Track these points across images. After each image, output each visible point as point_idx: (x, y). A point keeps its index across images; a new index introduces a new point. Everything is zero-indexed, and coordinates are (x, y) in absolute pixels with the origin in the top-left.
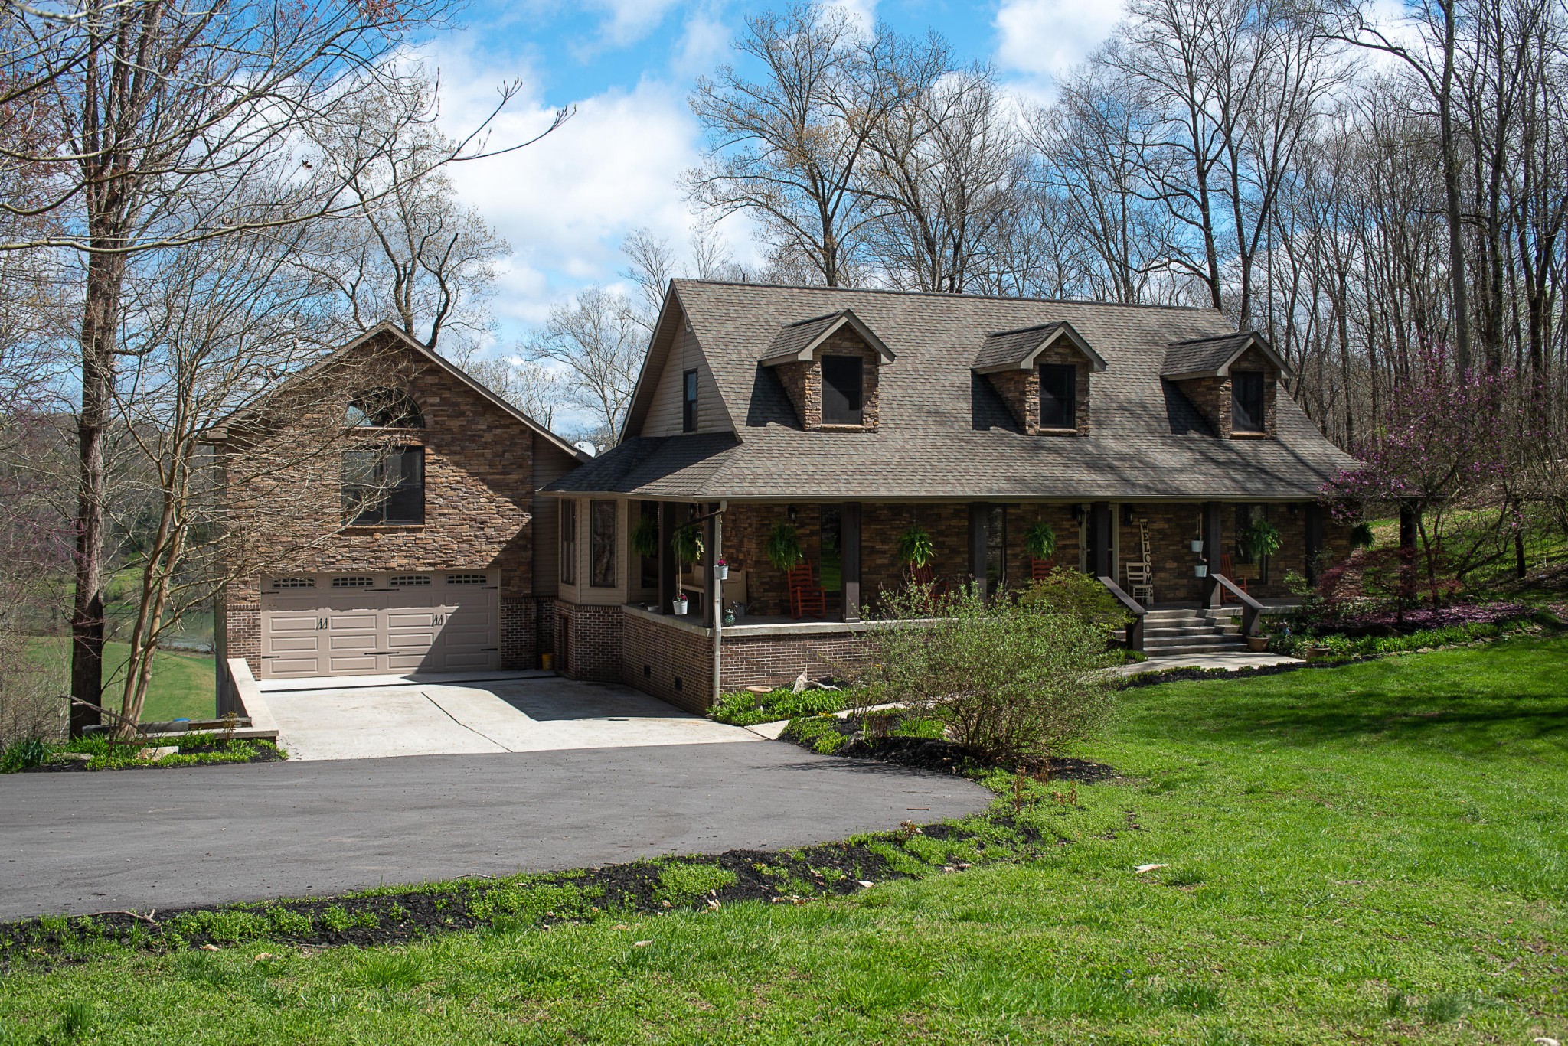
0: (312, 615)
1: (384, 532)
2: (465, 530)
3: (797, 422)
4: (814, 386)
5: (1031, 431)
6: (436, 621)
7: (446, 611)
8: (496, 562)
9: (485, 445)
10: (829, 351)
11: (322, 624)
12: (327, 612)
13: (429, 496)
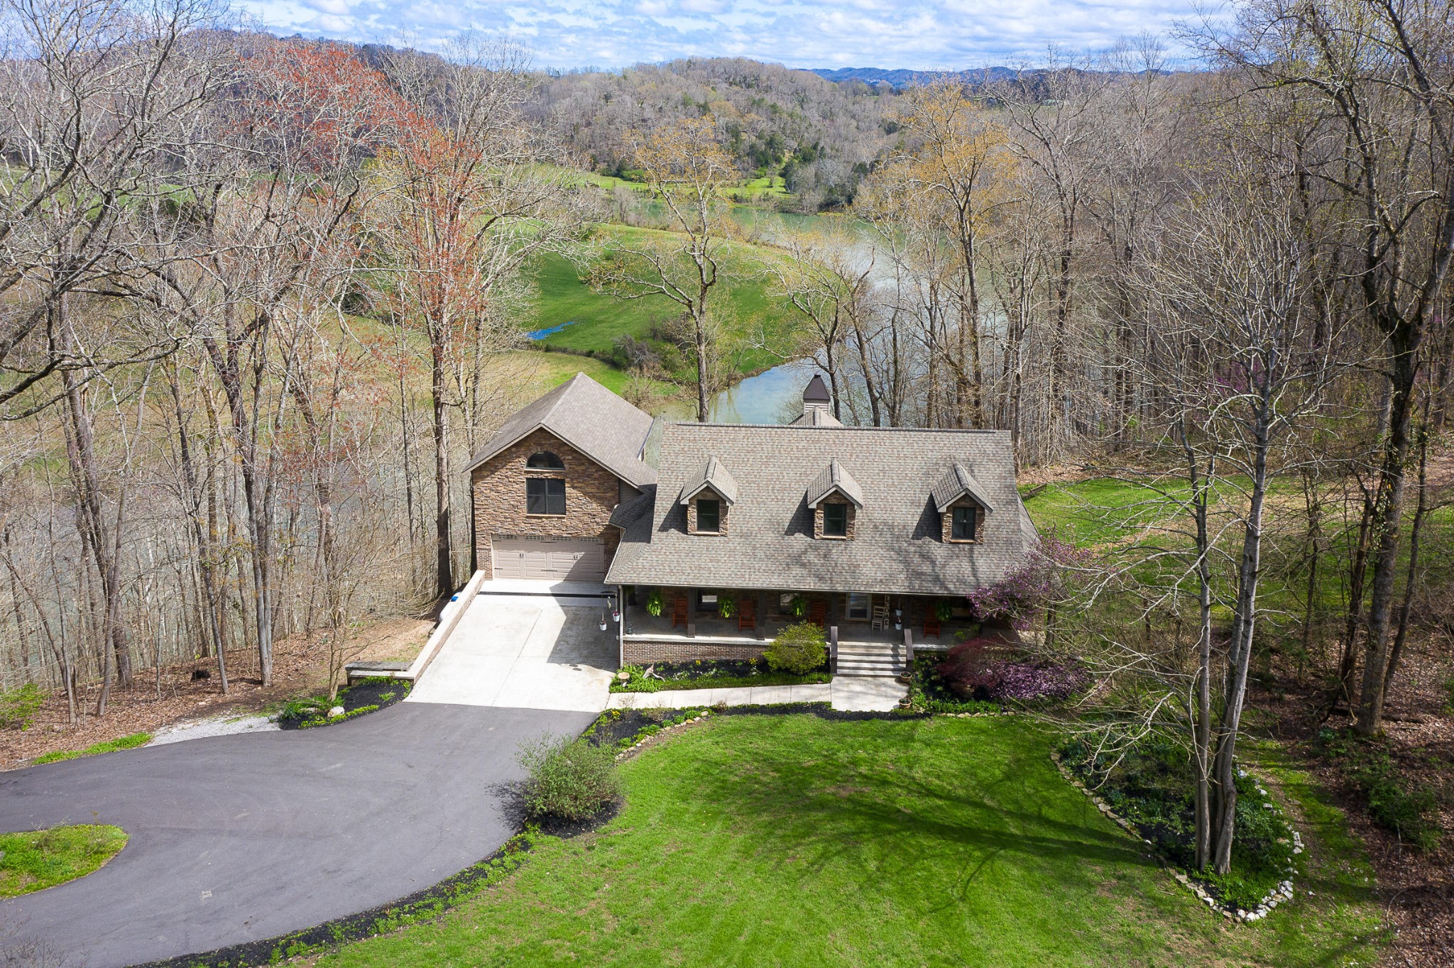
0: (516, 553)
1: (547, 518)
2: (586, 518)
3: (685, 531)
4: (693, 515)
5: (816, 537)
6: (575, 558)
7: (580, 555)
8: (602, 533)
9: (595, 479)
10: (701, 498)
11: (521, 556)
12: (522, 552)
13: (567, 502)
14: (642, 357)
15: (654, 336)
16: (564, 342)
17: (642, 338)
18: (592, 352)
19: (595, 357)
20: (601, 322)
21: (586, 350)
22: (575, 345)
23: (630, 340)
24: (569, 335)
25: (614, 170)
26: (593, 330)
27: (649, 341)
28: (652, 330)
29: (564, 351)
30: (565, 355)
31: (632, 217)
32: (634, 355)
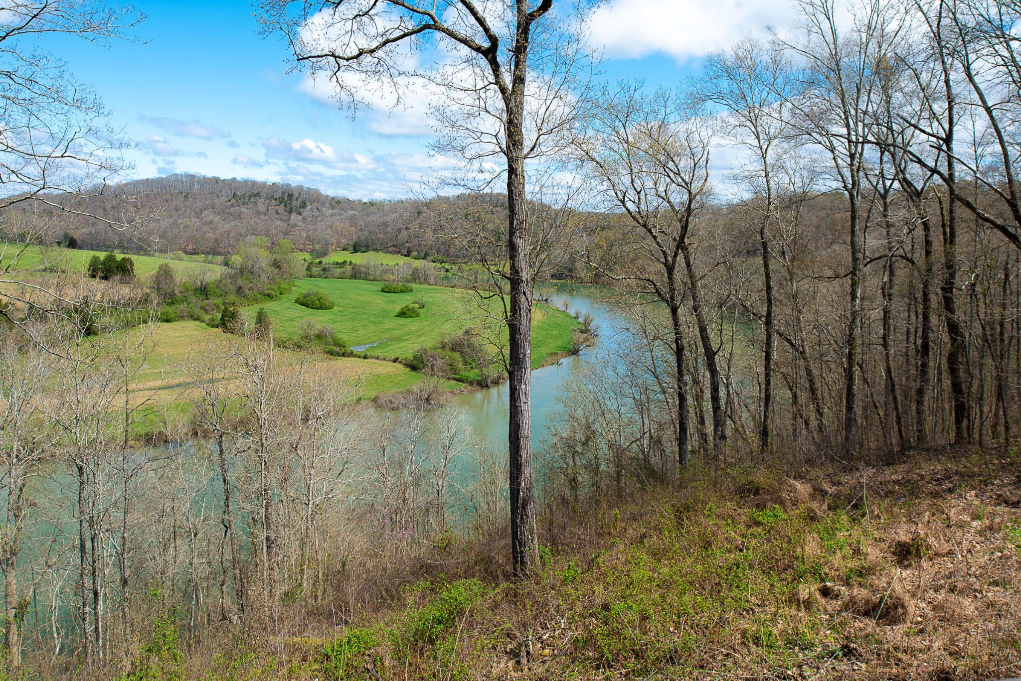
14: (434, 362)
15: (444, 347)
16: (378, 353)
17: (435, 348)
18: (397, 359)
19: (400, 362)
20: (405, 340)
21: (393, 357)
22: (386, 354)
23: (425, 350)
24: (383, 348)
25: (422, 255)
26: (401, 345)
27: (440, 350)
28: (442, 343)
29: (378, 358)
30: (378, 361)
31: (432, 281)
32: (428, 361)
